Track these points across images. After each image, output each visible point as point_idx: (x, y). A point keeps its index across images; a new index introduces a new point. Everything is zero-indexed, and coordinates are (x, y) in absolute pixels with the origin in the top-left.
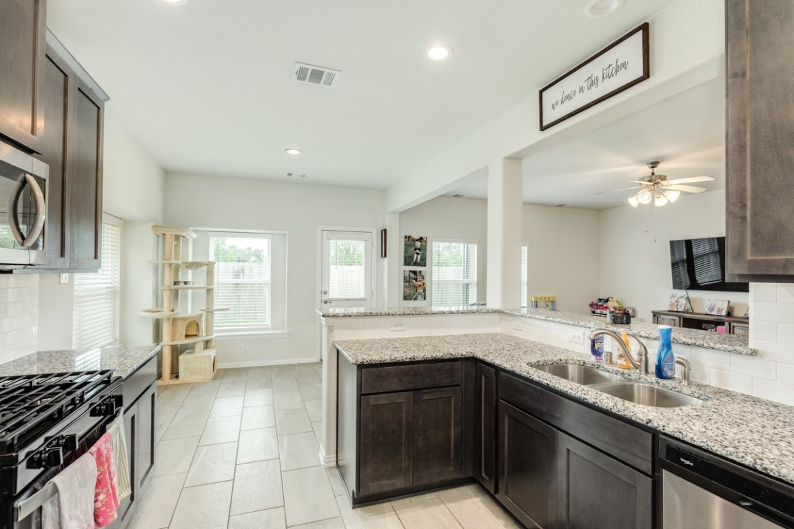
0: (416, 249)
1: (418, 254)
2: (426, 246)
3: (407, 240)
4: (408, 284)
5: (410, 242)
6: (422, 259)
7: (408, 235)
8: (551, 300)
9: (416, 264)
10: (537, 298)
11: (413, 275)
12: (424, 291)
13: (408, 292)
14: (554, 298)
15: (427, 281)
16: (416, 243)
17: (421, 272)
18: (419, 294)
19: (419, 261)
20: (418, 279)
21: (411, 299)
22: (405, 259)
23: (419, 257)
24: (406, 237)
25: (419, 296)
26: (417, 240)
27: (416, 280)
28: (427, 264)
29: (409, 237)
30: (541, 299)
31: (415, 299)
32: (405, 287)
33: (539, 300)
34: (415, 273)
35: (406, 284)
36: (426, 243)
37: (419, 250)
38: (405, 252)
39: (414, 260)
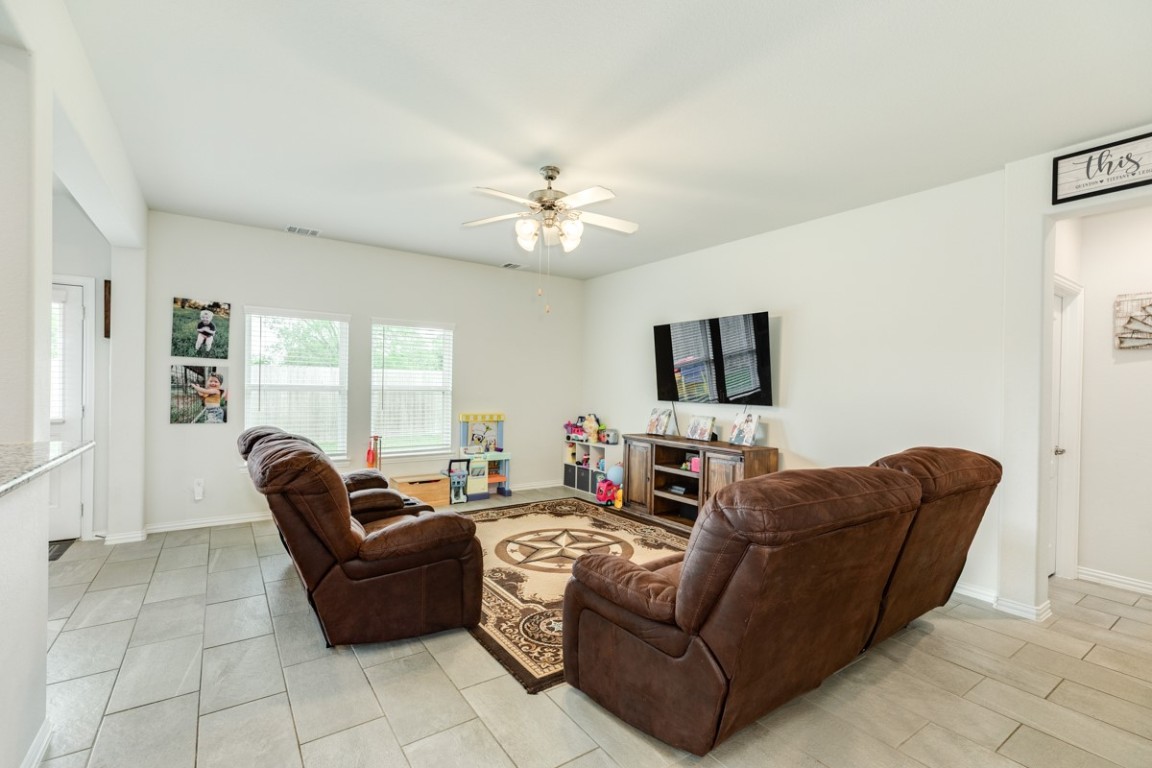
0: (201, 325)
1: (206, 334)
2: (228, 320)
3: (179, 305)
4: (181, 392)
5: (187, 311)
6: (216, 345)
7: (181, 296)
8: (495, 419)
9: (201, 353)
10: (468, 417)
11: (193, 375)
12: (224, 404)
13: (181, 406)
14: (499, 416)
15: (230, 387)
16: (203, 313)
17: (214, 369)
18: (211, 410)
19: (209, 347)
20: (208, 383)
21: (189, 421)
22: (174, 344)
23: (210, 341)
24: (175, 301)
25: (210, 416)
26: (204, 308)
27: (203, 384)
28: (231, 353)
29: (184, 302)
30: (476, 417)
31: (198, 421)
32: (174, 397)
33: (471, 419)
34: (200, 371)
35: (176, 392)
36: (228, 314)
37: (211, 327)
38: (174, 330)
39: (198, 346)
